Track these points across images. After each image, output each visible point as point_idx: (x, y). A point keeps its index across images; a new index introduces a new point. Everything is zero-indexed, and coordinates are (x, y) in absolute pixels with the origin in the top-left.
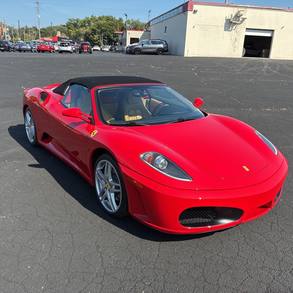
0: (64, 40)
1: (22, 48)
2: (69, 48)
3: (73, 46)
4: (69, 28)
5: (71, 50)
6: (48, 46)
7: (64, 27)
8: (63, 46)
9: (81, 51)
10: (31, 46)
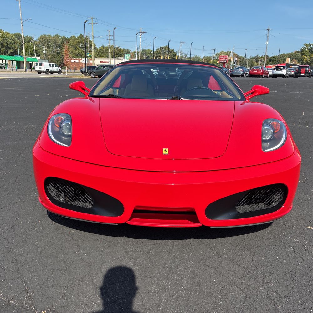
0: (293, 67)
1: (234, 73)
3: (292, 71)
4: (303, 54)
5: (285, 73)
6: (261, 70)
7: (297, 54)
8: (277, 70)
9: (296, 76)
10: (243, 71)
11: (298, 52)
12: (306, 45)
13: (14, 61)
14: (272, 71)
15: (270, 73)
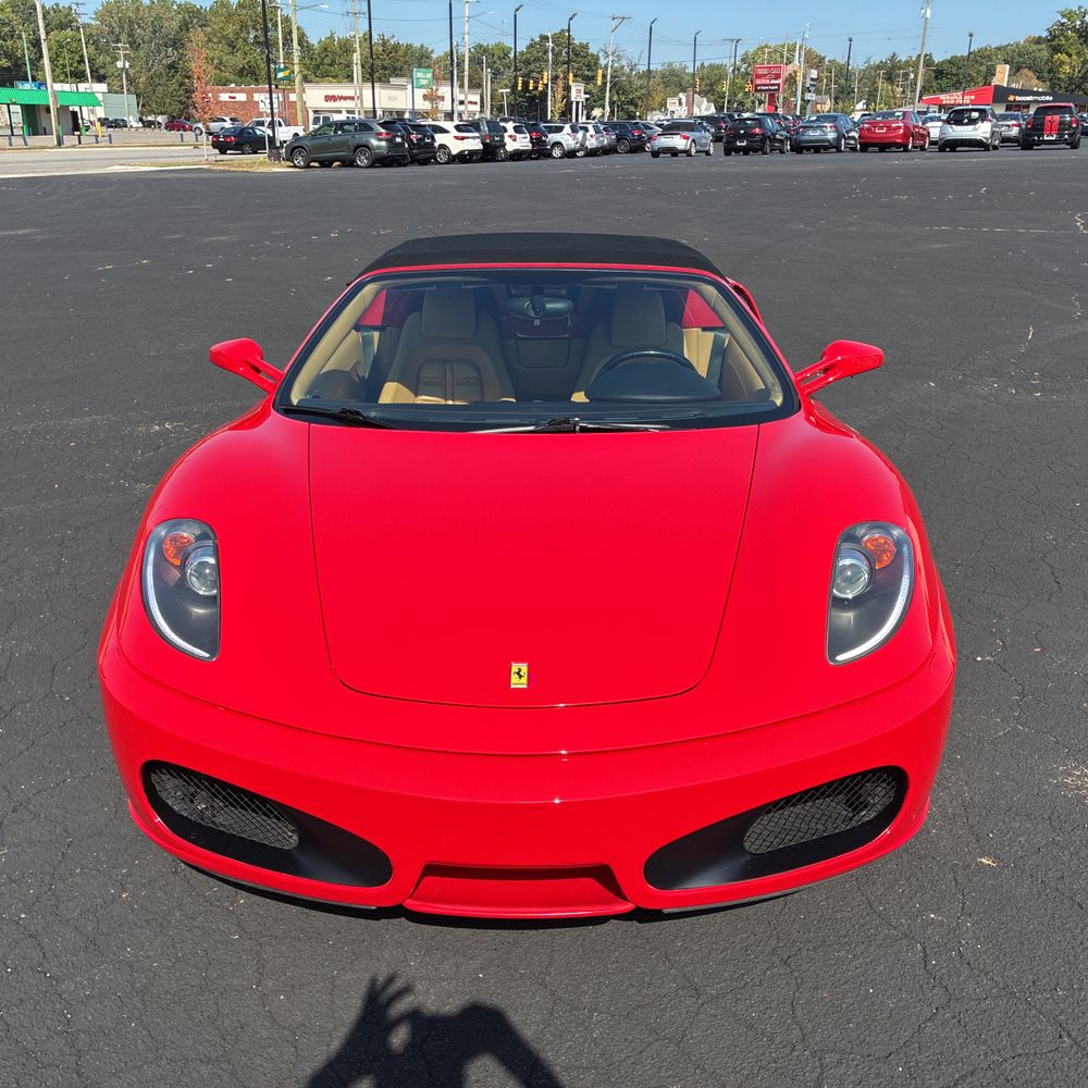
0: (1018, 98)
1: (805, 138)
2: (982, 131)
3: (1014, 122)
4: (1057, 49)
5: (988, 135)
6: (901, 124)
7: (1035, 47)
8: (959, 122)
9: (1027, 142)
10: (837, 131)
11: (1038, 41)
12: (1069, 15)
13: (15, 104)
14: (940, 124)
15: (931, 131)
